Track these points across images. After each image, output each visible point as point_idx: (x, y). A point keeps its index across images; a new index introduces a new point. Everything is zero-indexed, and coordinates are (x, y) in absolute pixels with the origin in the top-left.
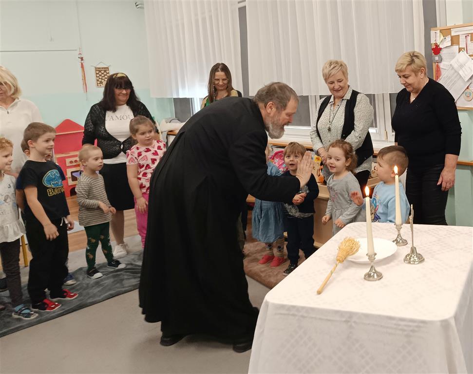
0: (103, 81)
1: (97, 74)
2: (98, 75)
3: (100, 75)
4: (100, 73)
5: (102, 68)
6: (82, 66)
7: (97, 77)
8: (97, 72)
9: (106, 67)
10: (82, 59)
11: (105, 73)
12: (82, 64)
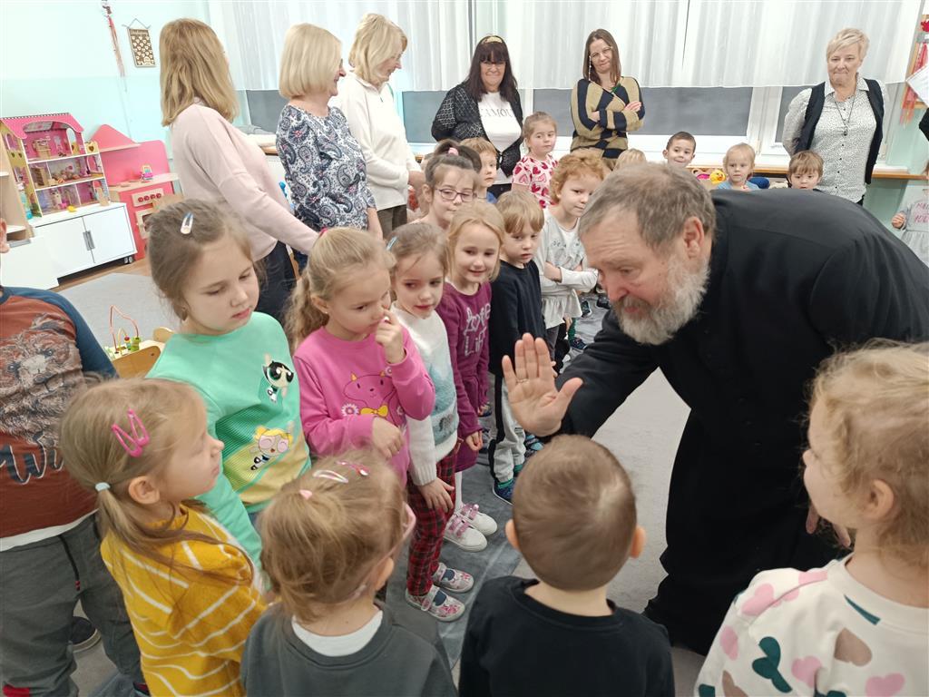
0: (143, 55)
1: (133, 41)
2: (135, 44)
3: (138, 45)
4: (138, 41)
5: (140, 31)
6: (111, 26)
7: (134, 47)
8: (133, 38)
9: (143, 28)
10: (108, 8)
11: (145, 42)
12: (110, 19)
